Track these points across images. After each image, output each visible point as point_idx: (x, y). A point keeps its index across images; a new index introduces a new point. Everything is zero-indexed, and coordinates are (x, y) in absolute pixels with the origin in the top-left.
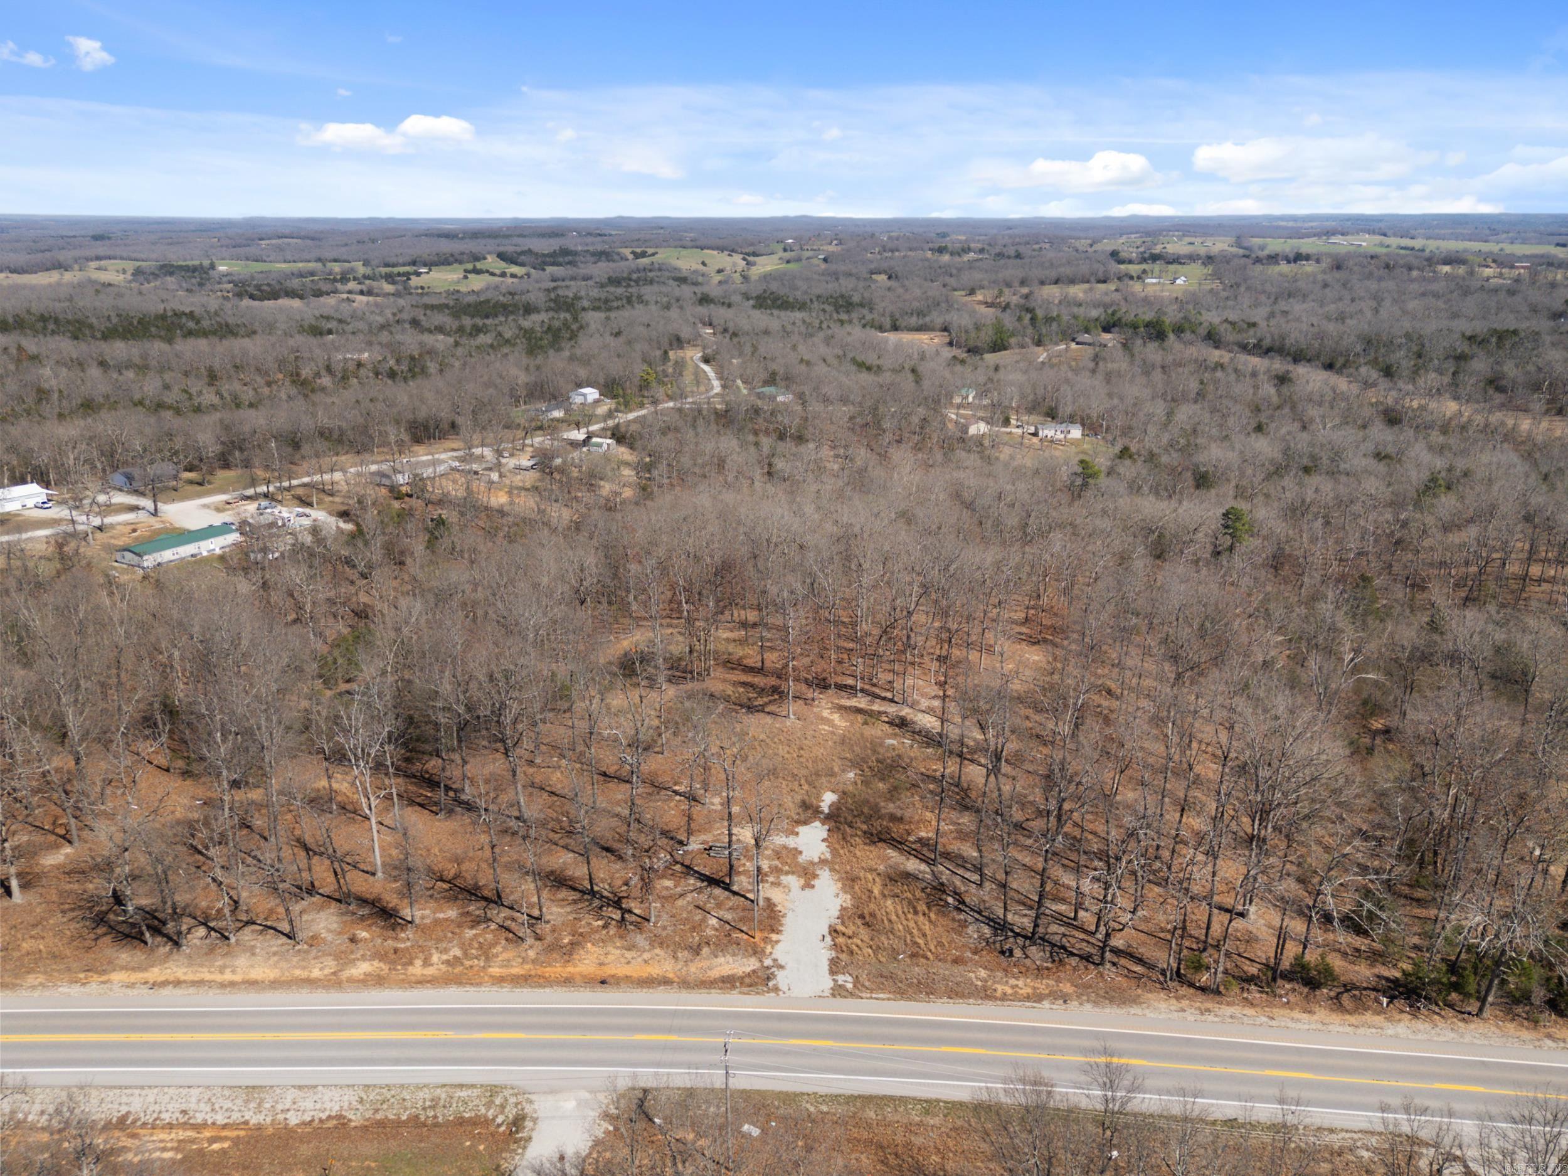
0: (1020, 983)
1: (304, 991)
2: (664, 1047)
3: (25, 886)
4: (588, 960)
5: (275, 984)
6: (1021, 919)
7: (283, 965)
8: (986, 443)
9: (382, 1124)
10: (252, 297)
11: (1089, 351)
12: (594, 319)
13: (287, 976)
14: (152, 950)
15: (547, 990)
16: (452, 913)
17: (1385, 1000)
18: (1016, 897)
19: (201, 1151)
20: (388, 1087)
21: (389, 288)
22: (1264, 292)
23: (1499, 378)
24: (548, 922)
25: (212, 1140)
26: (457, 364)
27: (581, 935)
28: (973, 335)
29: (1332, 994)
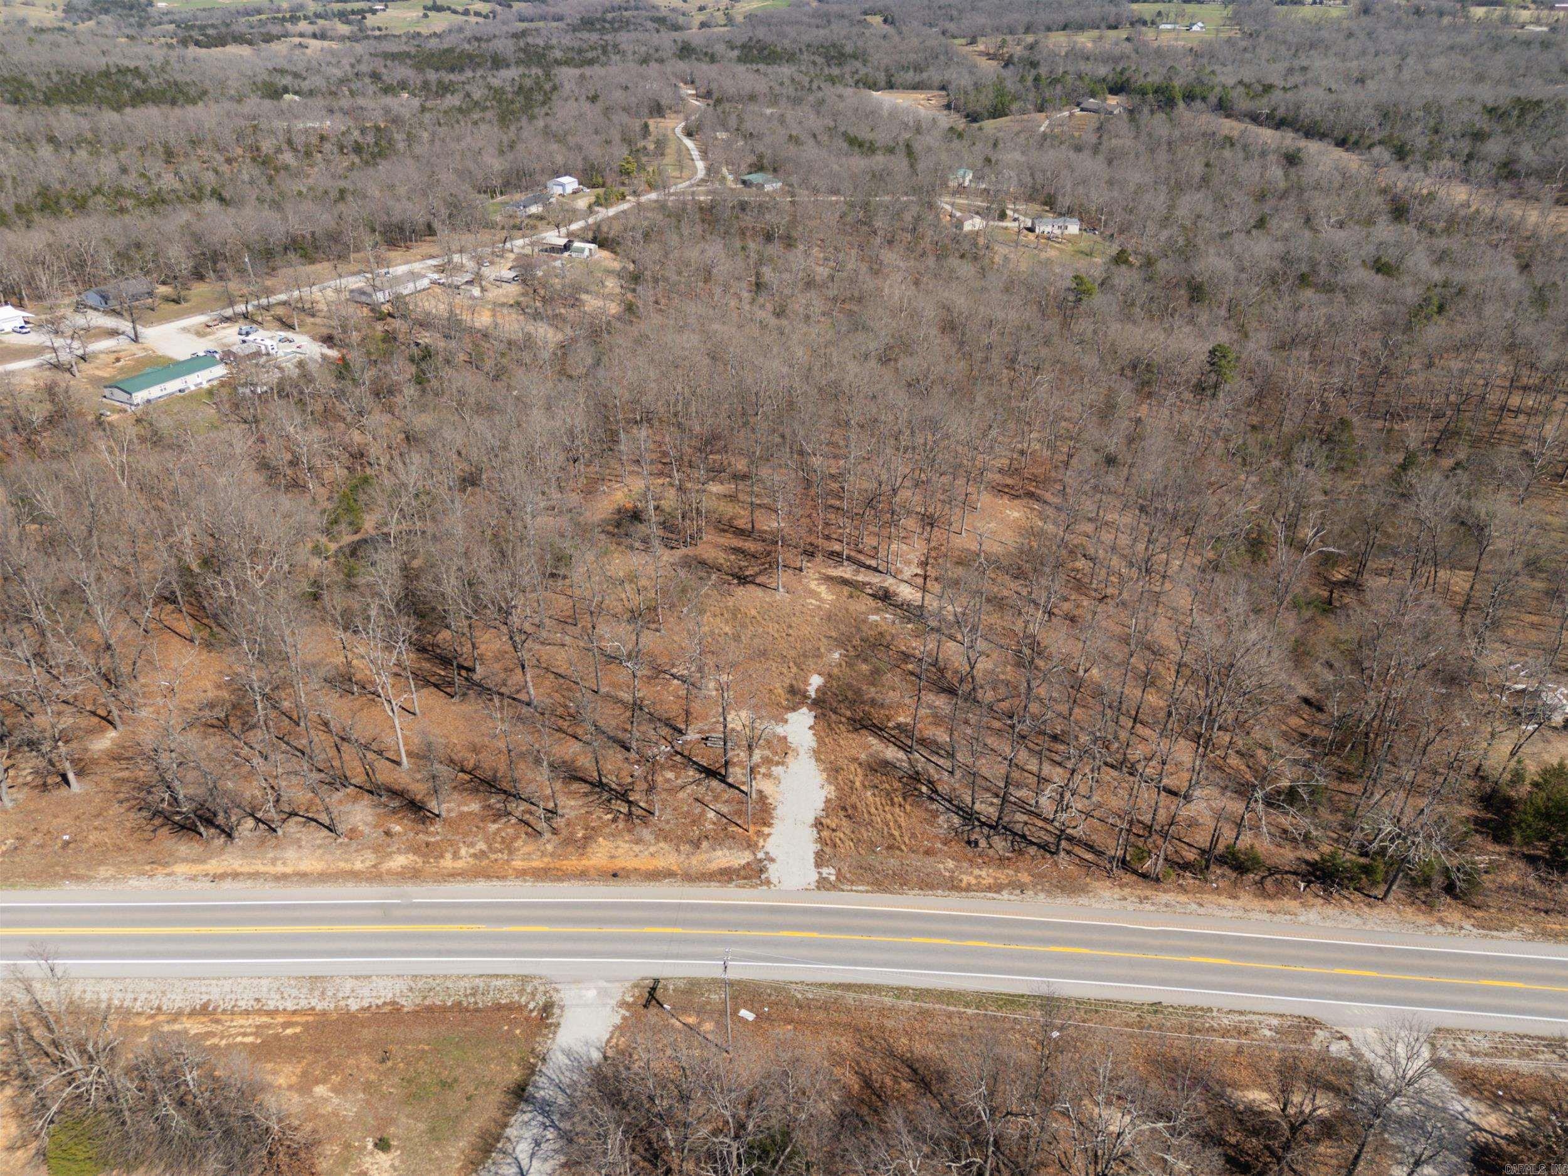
0: (983, 873)
1: (350, 885)
2: (671, 939)
3: (79, 774)
4: (600, 854)
5: (323, 877)
6: (986, 808)
7: (327, 857)
8: (981, 241)
9: (430, 1009)
10: (197, 44)
11: (1093, 120)
12: (567, 75)
13: (333, 868)
14: (208, 842)
15: (565, 884)
16: (474, 807)
17: (1302, 885)
18: (984, 784)
19: (277, 1037)
20: (434, 978)
21: (344, 29)
22: (1285, 42)
23: (1514, 162)
24: (562, 816)
25: (286, 1025)
26: (425, 135)
27: (593, 829)
28: (972, 98)
29: (1257, 878)
